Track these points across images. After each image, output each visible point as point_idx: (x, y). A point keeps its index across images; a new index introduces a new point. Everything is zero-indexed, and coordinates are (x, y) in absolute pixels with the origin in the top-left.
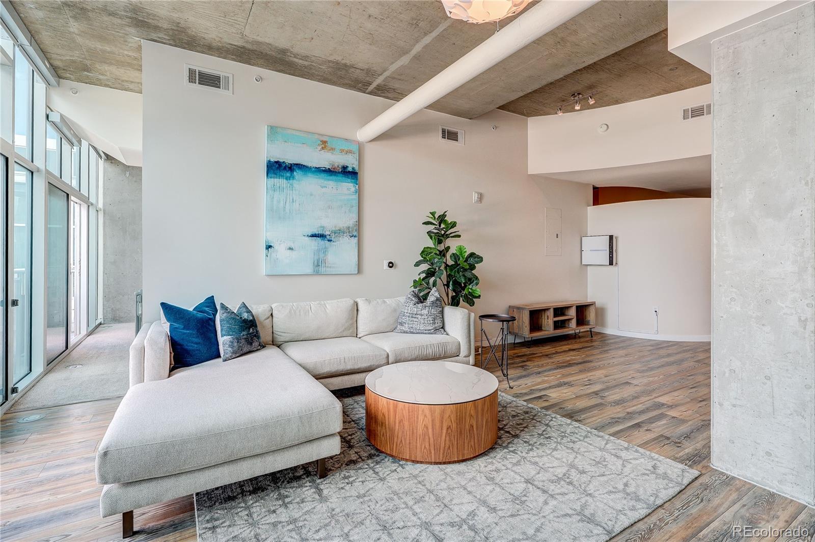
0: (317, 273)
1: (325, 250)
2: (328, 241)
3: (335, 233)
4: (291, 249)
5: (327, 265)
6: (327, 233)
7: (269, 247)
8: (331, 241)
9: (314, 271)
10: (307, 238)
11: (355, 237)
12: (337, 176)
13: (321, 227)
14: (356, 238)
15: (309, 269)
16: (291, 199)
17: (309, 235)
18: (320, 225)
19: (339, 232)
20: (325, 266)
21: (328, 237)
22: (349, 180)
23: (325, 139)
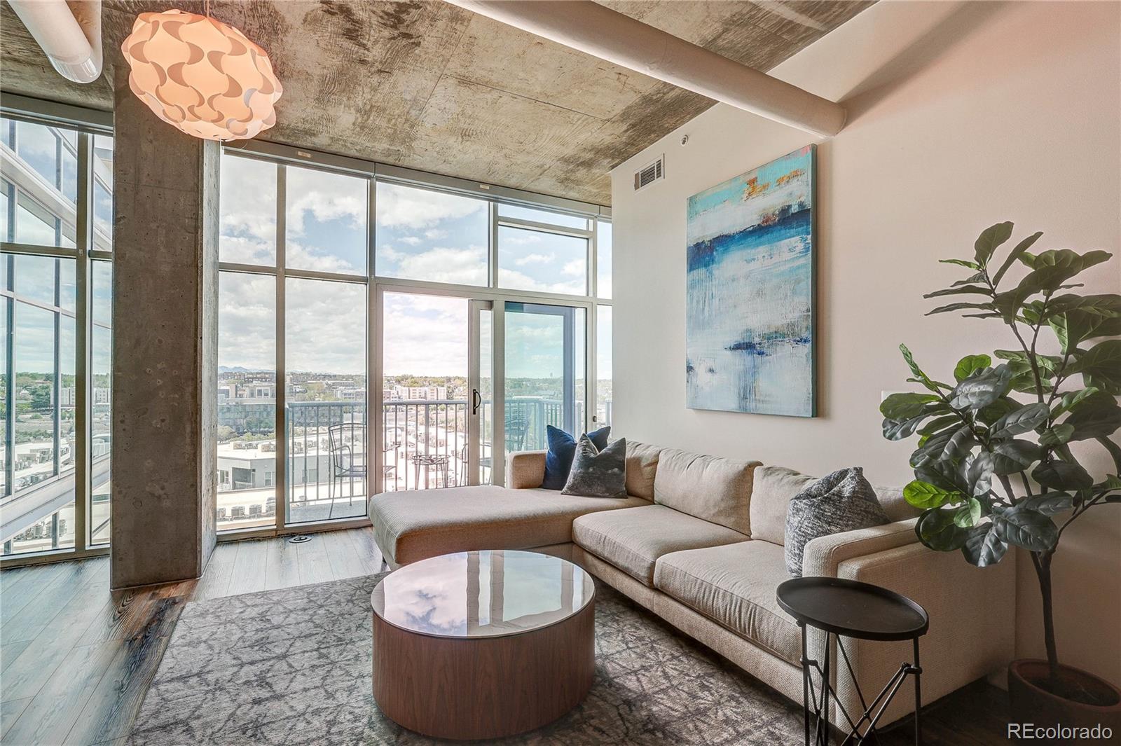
0: (744, 410)
1: (754, 371)
2: (759, 354)
3: (769, 339)
4: (711, 371)
5: (757, 398)
6: (757, 340)
7: (690, 369)
8: (763, 353)
9: (740, 407)
10: (729, 353)
11: (805, 341)
12: (772, 232)
13: (747, 331)
14: (809, 345)
15: (733, 404)
16: (710, 294)
17: (732, 347)
18: (745, 328)
19: (775, 337)
20: (756, 400)
21: (758, 347)
22: (793, 231)
23: (752, 176)
